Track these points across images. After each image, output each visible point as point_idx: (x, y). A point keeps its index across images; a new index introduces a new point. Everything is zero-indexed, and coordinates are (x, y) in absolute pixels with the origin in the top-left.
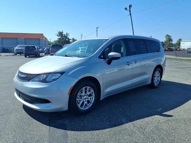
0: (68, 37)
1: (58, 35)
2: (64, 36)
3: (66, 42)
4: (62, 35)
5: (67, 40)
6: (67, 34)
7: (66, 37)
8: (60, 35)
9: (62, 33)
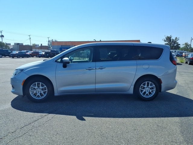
0: (177, 42)
1: (165, 41)
2: (173, 41)
3: (174, 47)
4: (170, 40)
5: (175, 45)
6: (176, 38)
7: (175, 42)
8: (168, 40)
9: (171, 37)
